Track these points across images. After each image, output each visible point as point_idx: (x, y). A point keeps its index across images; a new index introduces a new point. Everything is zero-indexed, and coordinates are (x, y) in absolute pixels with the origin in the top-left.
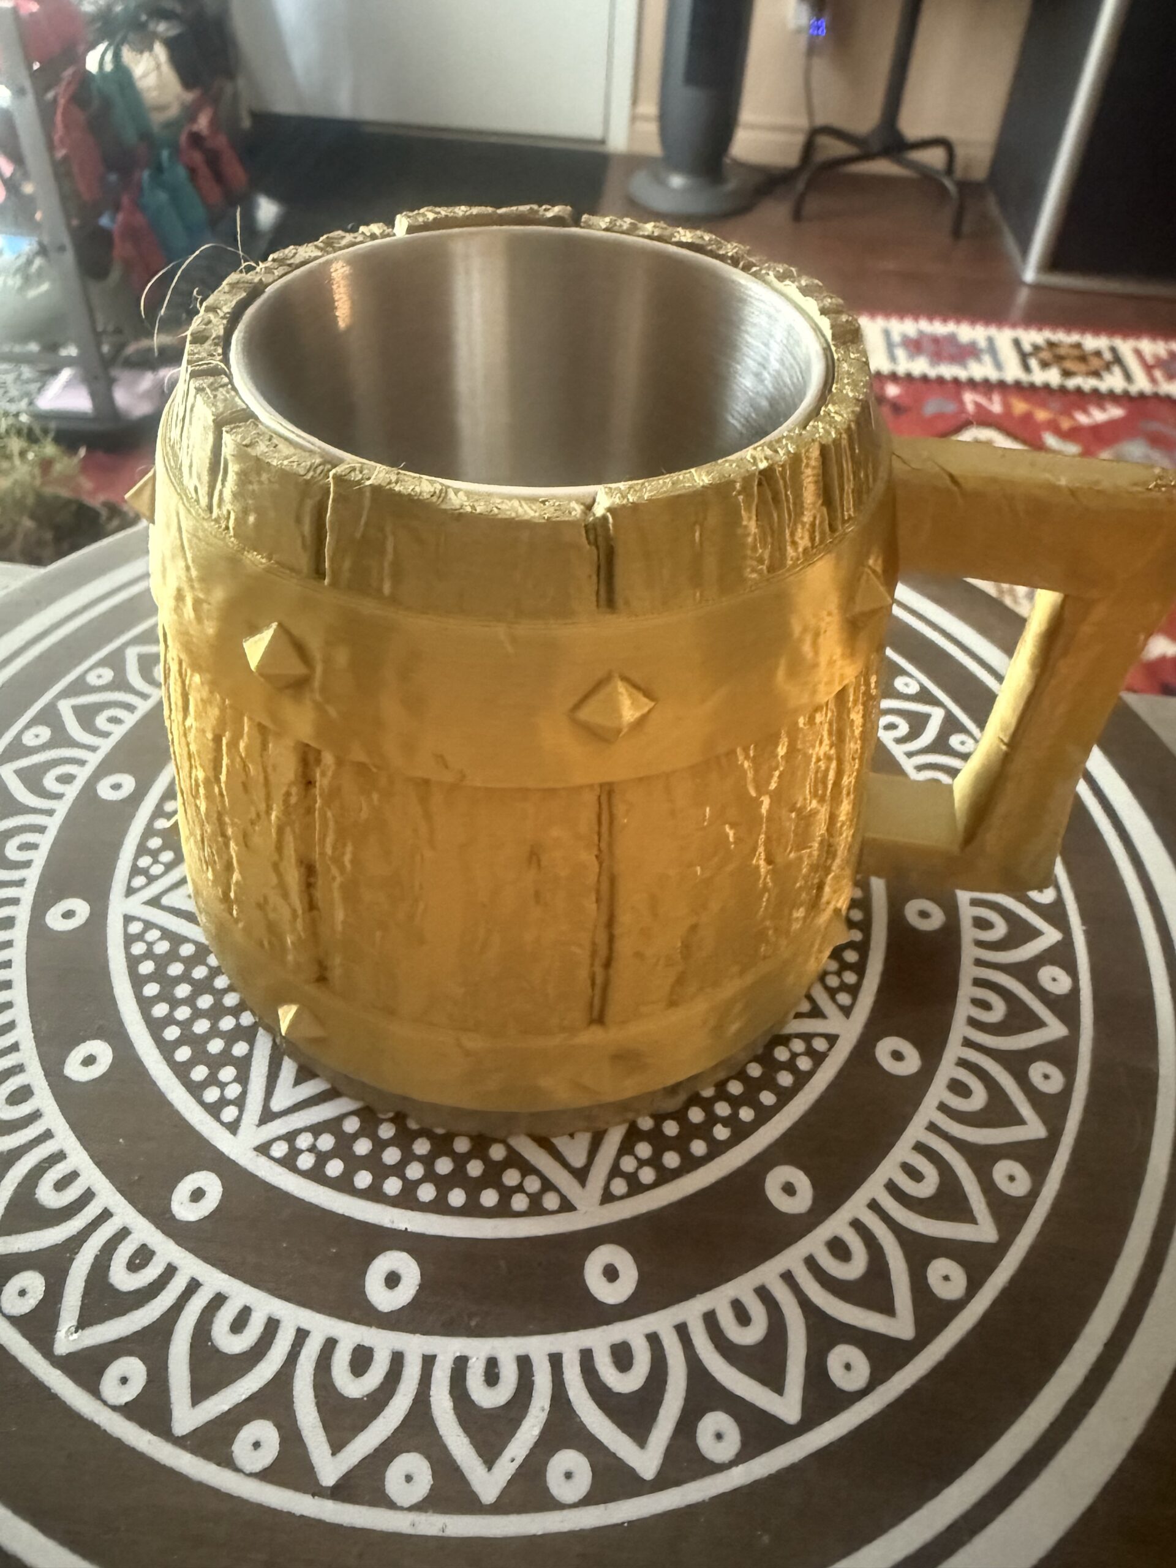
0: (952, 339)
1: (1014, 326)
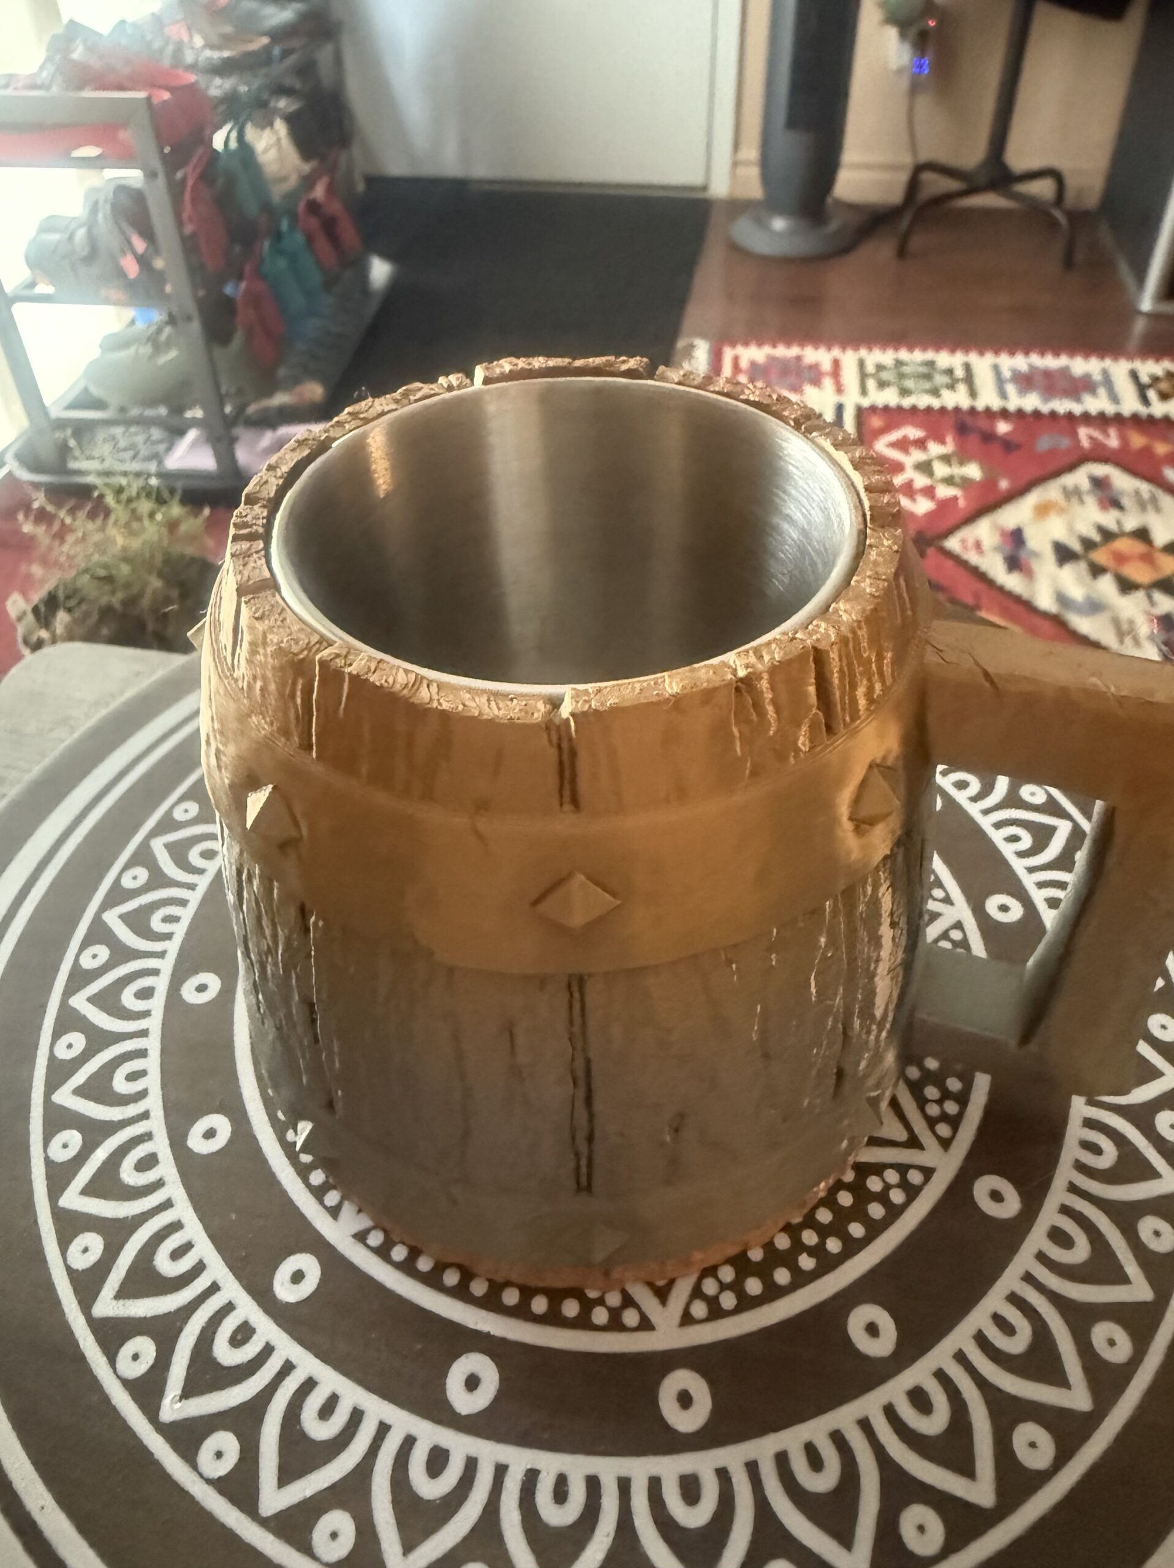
0: (1065, 372)
1: (1130, 357)
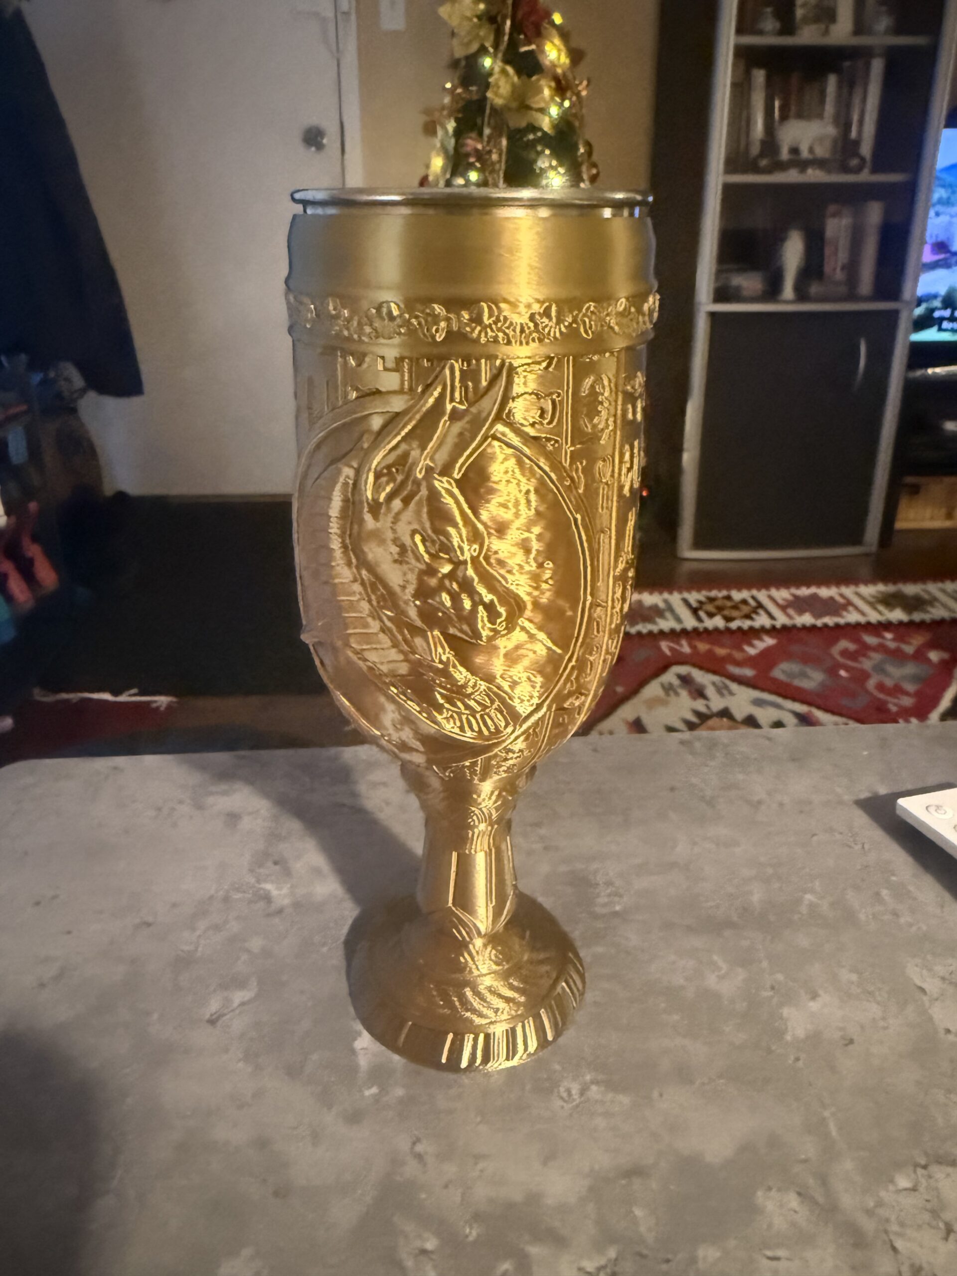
1: (680, 591)
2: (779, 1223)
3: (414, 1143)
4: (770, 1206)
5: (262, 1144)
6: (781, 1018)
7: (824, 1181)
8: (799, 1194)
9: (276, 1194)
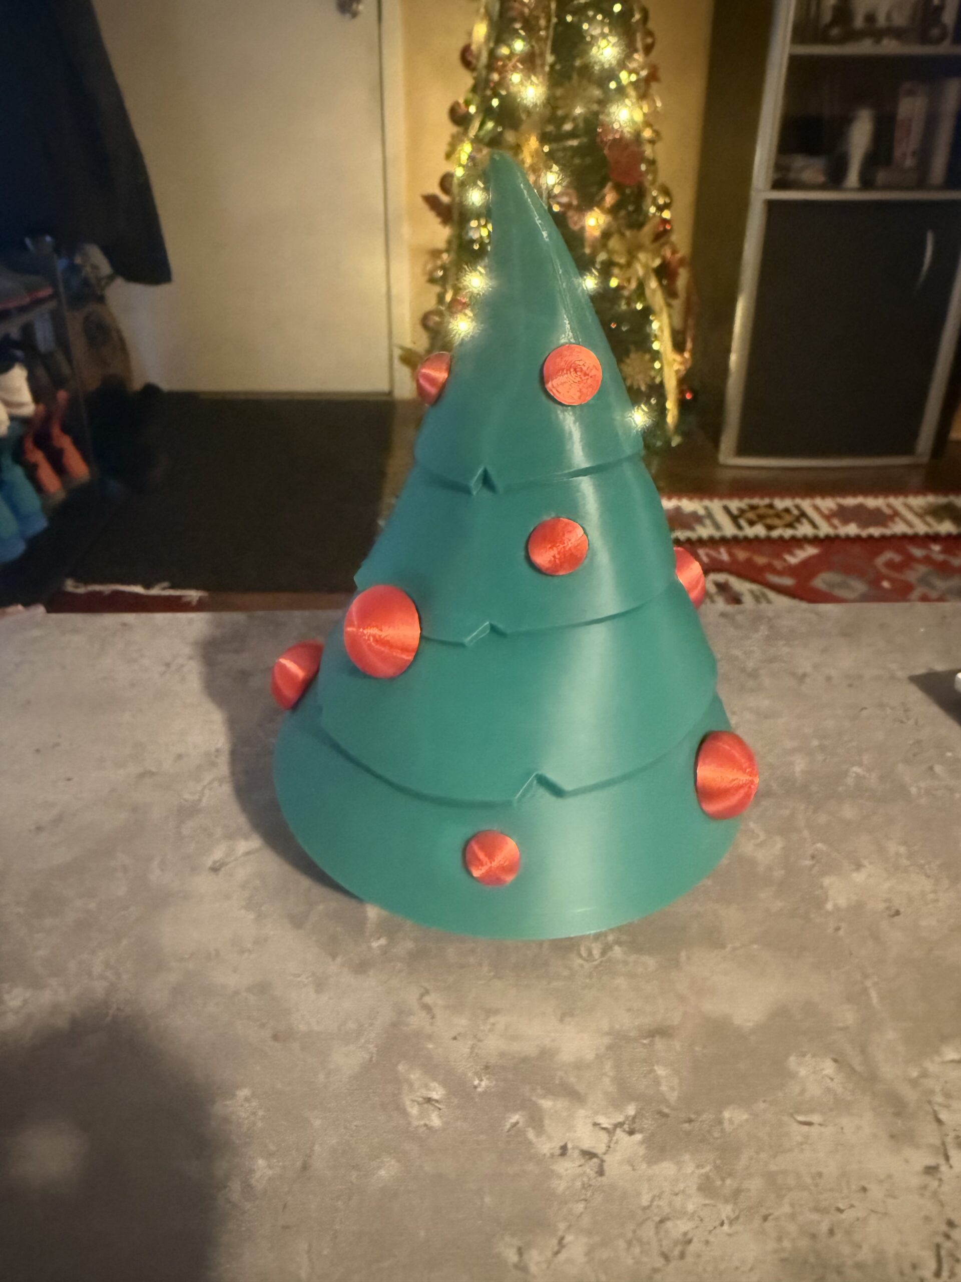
0: (678, 510)
1: (721, 496)
2: (814, 1090)
3: (422, 995)
4: (803, 1072)
5: (262, 988)
6: (822, 887)
7: (863, 1051)
8: (835, 1061)
9: (275, 1037)
